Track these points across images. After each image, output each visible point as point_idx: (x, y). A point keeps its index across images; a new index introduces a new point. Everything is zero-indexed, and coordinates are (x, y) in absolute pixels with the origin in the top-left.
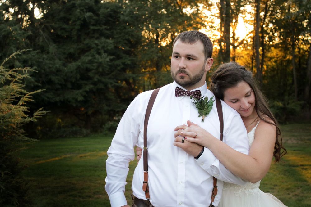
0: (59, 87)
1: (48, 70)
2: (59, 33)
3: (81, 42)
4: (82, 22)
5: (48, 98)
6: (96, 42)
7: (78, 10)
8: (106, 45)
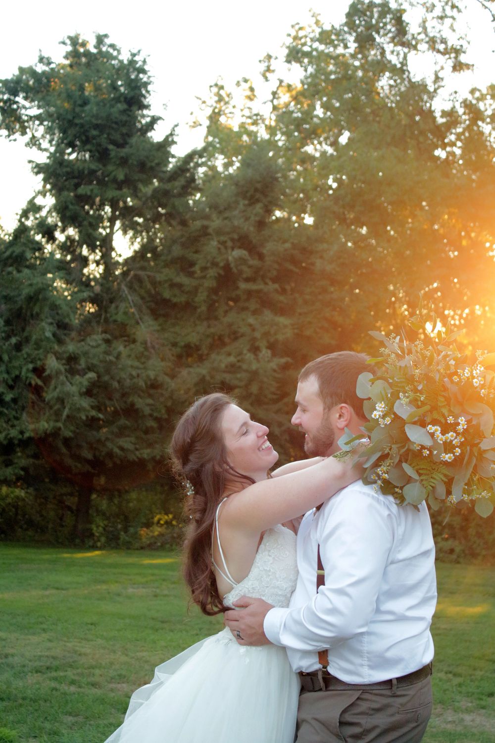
0: (151, 423)
1: (128, 382)
2: (167, 294)
3: (216, 318)
4: (222, 272)
5: (122, 449)
6: (251, 320)
7: (214, 243)
8: (272, 331)
